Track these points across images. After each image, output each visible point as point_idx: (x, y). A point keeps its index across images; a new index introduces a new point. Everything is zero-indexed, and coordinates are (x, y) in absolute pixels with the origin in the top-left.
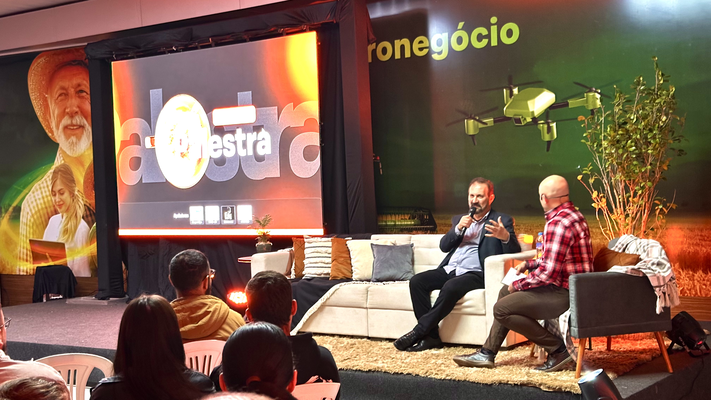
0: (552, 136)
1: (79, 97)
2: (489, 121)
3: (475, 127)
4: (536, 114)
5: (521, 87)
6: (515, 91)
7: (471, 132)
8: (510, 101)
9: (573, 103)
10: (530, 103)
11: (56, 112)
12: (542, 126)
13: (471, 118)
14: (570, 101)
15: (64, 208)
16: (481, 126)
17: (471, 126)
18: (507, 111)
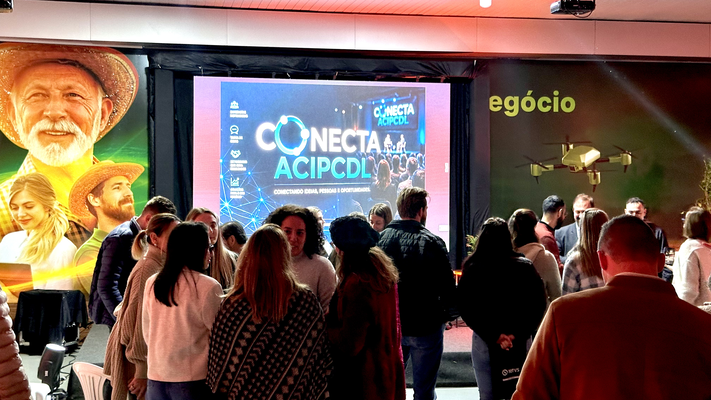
0: (597, 181)
1: (69, 100)
2: (550, 167)
3: (539, 171)
4: (586, 165)
5: (576, 144)
6: (571, 147)
7: (536, 174)
8: (567, 153)
9: (612, 159)
10: (581, 156)
11: (27, 113)
12: (590, 174)
13: (536, 163)
14: (610, 158)
15: (31, 224)
16: (544, 170)
17: (535, 169)
18: (564, 161)
